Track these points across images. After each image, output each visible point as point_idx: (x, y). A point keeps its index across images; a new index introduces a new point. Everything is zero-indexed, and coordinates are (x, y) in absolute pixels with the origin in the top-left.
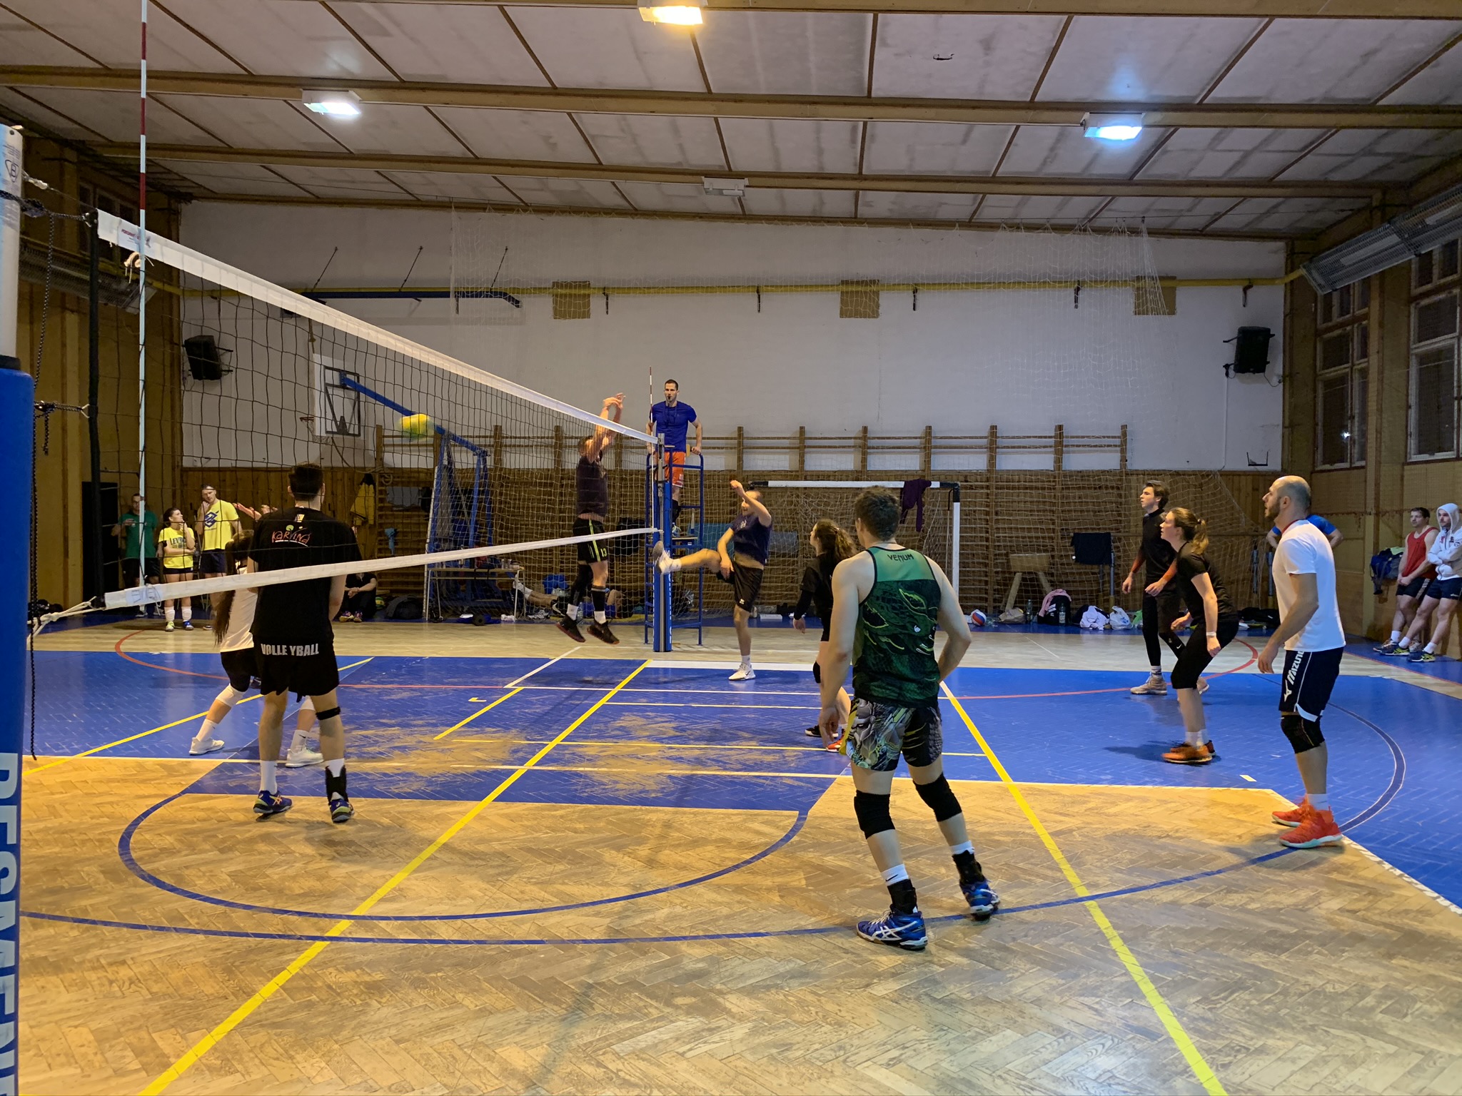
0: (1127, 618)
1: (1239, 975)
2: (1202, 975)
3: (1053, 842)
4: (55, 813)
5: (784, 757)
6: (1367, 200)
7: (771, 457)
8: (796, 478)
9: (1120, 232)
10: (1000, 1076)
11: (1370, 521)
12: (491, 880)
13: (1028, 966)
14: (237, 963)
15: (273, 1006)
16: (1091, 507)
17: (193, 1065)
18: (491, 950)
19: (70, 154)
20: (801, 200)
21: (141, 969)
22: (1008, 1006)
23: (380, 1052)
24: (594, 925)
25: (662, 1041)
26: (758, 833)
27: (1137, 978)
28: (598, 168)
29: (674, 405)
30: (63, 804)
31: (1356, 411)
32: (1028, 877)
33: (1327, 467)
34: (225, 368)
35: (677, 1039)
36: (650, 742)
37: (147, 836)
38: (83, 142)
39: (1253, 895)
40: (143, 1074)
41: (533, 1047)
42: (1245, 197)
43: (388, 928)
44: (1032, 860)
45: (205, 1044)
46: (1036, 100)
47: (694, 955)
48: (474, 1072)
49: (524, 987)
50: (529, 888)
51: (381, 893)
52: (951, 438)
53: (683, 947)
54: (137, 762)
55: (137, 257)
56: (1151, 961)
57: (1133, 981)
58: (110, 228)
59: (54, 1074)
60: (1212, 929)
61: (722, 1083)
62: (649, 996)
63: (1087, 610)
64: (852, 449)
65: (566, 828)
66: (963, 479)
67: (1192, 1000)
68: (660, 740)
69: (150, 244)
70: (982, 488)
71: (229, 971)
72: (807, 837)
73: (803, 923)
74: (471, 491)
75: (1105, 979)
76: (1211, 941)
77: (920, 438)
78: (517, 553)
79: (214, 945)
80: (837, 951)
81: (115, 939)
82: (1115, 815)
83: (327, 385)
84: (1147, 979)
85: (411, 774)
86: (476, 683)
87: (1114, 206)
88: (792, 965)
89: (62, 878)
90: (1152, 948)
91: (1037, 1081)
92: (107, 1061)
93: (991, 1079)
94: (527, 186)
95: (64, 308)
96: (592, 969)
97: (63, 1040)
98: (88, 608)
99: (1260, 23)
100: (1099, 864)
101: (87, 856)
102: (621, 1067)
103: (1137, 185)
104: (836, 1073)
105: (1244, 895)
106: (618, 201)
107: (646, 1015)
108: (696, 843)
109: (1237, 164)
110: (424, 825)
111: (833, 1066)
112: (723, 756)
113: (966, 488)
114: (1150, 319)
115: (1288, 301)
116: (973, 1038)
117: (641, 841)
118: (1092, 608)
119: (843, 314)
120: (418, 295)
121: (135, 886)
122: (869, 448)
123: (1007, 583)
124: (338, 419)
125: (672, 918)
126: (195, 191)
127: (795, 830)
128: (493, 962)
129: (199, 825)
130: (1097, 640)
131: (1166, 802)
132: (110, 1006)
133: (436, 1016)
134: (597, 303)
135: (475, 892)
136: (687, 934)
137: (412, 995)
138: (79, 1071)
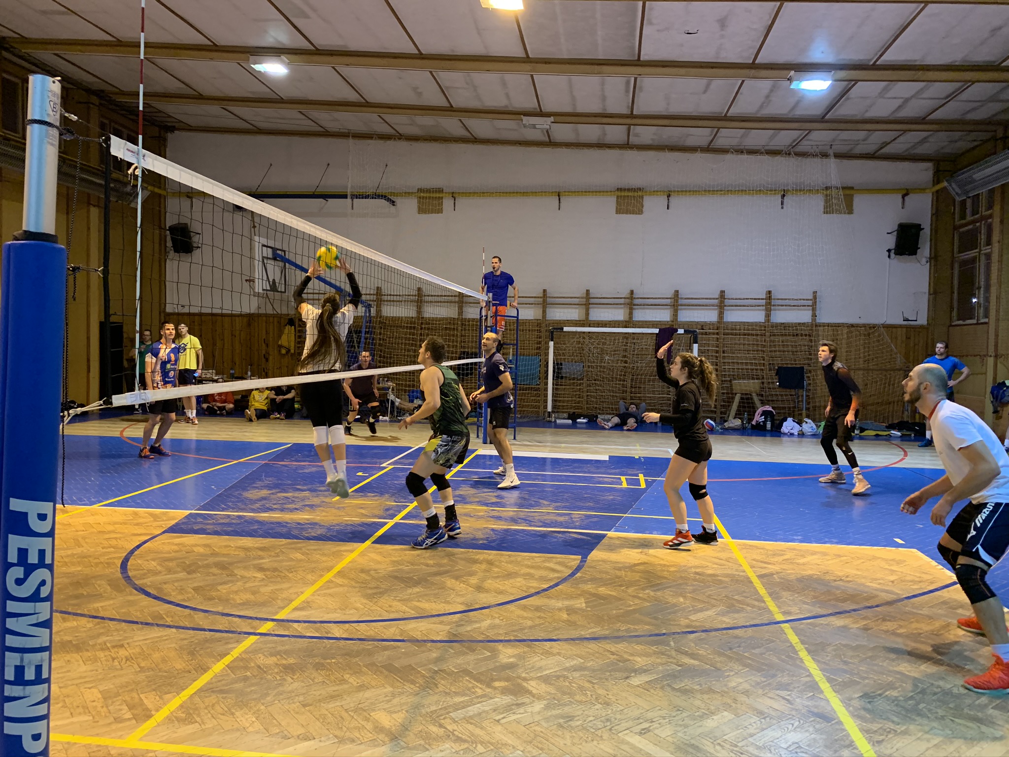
0: (815, 427)
1: (891, 679)
2: (864, 678)
3: (759, 582)
4: (79, 545)
5: (572, 518)
6: (993, 133)
7: (566, 310)
8: (583, 325)
9: (814, 155)
10: (719, 744)
11: (991, 361)
12: (370, 597)
13: (740, 668)
14: (197, 649)
15: (221, 678)
16: (790, 348)
17: (167, 717)
18: (368, 645)
19: (95, 99)
20: (590, 132)
21: (134, 651)
22: (725, 695)
23: (292, 712)
24: (439, 630)
25: (484, 711)
26: (553, 570)
27: (817, 679)
28: (450, 109)
29: (498, 273)
30: (84, 538)
31: (982, 283)
32: (741, 606)
33: (961, 322)
34: (195, 245)
35: (495, 710)
36: (479, 506)
37: (139, 562)
38: (102, 91)
39: (902, 623)
40: (134, 721)
41: (396, 712)
42: (905, 131)
43: (299, 628)
44: (744, 594)
45: (175, 702)
46: (756, 62)
47: (507, 654)
48: (355, 728)
49: (390, 672)
50: (395, 603)
51: (295, 604)
52: (692, 299)
53: (500, 646)
54: (133, 511)
55: (136, 168)
56: (827, 667)
57: (815, 680)
58: (119, 148)
59: (75, 720)
60: (872, 646)
61: (525, 742)
62: (476, 680)
63: (786, 421)
64: (622, 306)
65: (421, 563)
66: (699, 327)
67: (857, 696)
68: (486, 505)
69: (145, 158)
70: (714, 334)
71: (192, 653)
72: (586, 574)
73: (583, 633)
74: (360, 332)
75: (794, 679)
76: (870, 654)
77: (670, 298)
78: (390, 374)
79: (182, 636)
80: (606, 653)
81: (117, 630)
82: (804, 564)
83: (263, 258)
84: (824, 680)
85: (316, 524)
86: (362, 463)
87: (809, 137)
88: (575, 662)
89: (82, 588)
90: (828, 658)
91: (746, 748)
92: (110, 712)
93: (712, 746)
94: (401, 122)
95: (89, 204)
96: (437, 660)
97: (81, 697)
98: (101, 405)
99: (917, 8)
100: (791, 598)
101: (99, 573)
102: (455, 728)
103: (827, 122)
104: (604, 738)
105: (895, 623)
106: (462, 132)
107: (473, 693)
108: (510, 575)
109: (900, 107)
110: (324, 559)
111: (602, 732)
112: (529, 516)
113: (702, 334)
114: (835, 216)
115: (934, 206)
116: (701, 717)
117: (472, 574)
118: (790, 420)
119: (618, 211)
120: (325, 196)
121: (131, 595)
122: (635, 305)
123: (730, 401)
124: (271, 280)
125: (492, 627)
126: (177, 125)
127: (578, 569)
128: (370, 653)
129: (173, 554)
130: (793, 442)
131: (839, 556)
132: (112, 675)
133: (331, 689)
134: (447, 203)
135: (359, 605)
136: (503, 638)
137: (315, 674)
138: (91, 718)
